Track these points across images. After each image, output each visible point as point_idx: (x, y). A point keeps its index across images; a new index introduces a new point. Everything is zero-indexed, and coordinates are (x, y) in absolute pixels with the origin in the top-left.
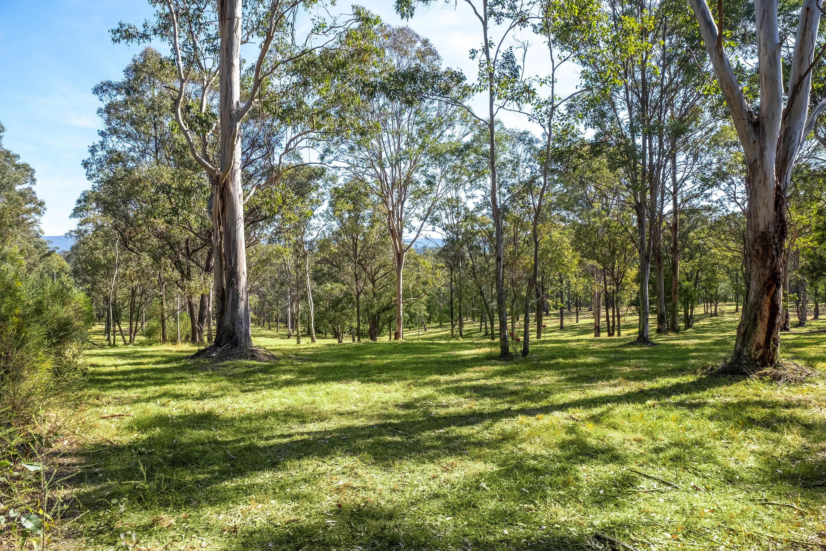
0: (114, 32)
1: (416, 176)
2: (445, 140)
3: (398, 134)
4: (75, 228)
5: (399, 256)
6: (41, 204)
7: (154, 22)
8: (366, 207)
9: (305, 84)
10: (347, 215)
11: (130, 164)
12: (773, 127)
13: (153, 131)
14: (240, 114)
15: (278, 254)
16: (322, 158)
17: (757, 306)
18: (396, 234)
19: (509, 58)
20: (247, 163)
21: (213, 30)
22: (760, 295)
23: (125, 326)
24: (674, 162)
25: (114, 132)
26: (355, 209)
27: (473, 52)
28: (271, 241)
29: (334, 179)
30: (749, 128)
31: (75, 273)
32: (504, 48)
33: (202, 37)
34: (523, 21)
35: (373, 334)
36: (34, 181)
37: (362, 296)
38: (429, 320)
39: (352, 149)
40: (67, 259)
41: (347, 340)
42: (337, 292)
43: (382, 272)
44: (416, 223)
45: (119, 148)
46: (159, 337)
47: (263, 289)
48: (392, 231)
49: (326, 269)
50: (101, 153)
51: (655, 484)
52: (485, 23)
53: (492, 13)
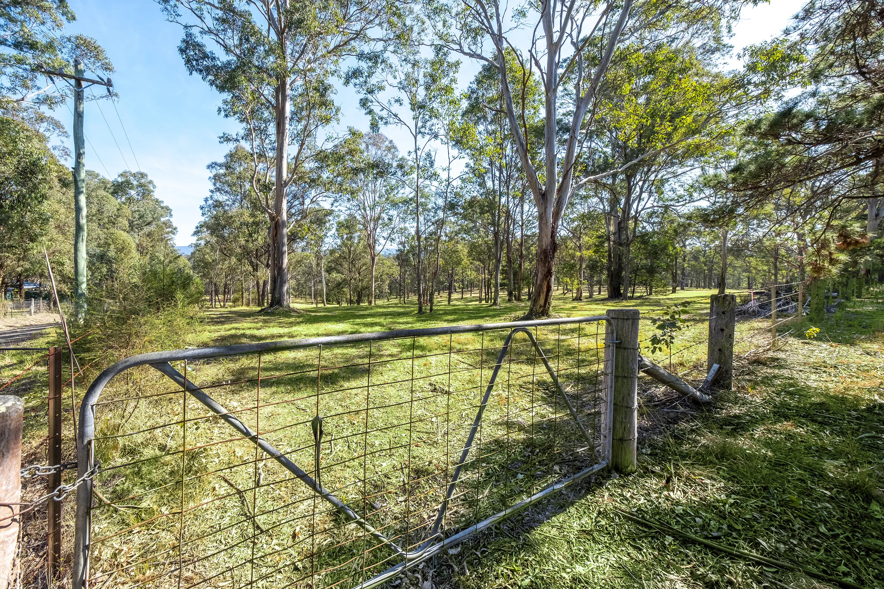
0: (220, 138)
1: (384, 215)
2: (400, 195)
3: (374, 192)
4: (194, 242)
5: (373, 259)
6: (175, 229)
7: (242, 133)
8: (356, 231)
9: (322, 167)
10: (345, 236)
11: (226, 208)
12: (552, 196)
13: (239, 190)
14: (286, 184)
15: (307, 257)
16: (332, 205)
17: (541, 286)
18: (371, 247)
19: (429, 155)
20: (290, 208)
21: (273, 138)
22: (542, 281)
23: (221, 297)
24: (522, 208)
25: (218, 190)
26: (350, 233)
27: (409, 152)
28: (303, 250)
29: (338, 216)
30: (540, 197)
31: (194, 268)
32: (426, 150)
33: (267, 141)
34: (436, 136)
35: (359, 301)
36: (171, 215)
37: (353, 281)
38: (391, 294)
39: (349, 199)
40: (189, 260)
41: (344, 305)
42: (339, 279)
43: (364, 268)
44: (382, 241)
45: (221, 200)
46: (240, 303)
47: (299, 277)
48: (369, 245)
49: (333, 265)
50: (210, 202)
51: (466, 366)
52: (415, 138)
53: (420, 132)
